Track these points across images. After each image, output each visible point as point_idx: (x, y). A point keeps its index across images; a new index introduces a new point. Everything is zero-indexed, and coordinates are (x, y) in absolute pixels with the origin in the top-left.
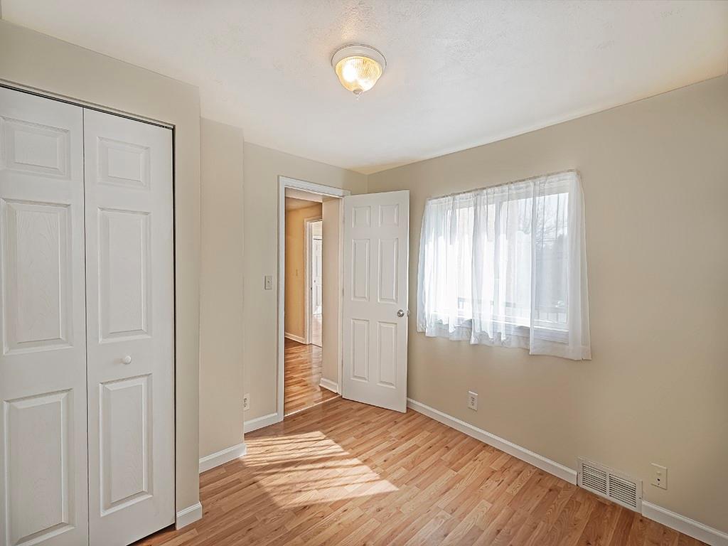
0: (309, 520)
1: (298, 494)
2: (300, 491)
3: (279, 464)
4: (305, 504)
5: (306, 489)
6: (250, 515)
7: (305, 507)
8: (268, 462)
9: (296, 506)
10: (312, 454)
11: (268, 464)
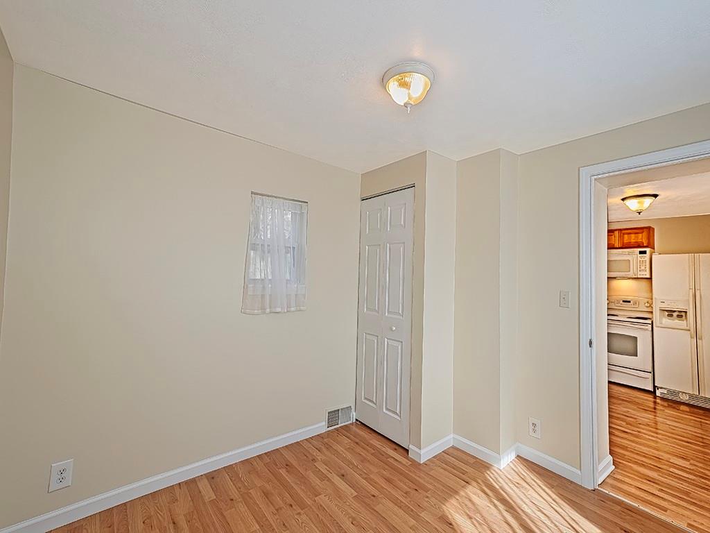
0: (436, 529)
1: (466, 517)
2: (470, 518)
3: (502, 495)
4: (453, 523)
5: (475, 522)
6: (430, 486)
7: (451, 524)
8: (501, 487)
9: (450, 517)
10: (539, 524)
11: (498, 487)
